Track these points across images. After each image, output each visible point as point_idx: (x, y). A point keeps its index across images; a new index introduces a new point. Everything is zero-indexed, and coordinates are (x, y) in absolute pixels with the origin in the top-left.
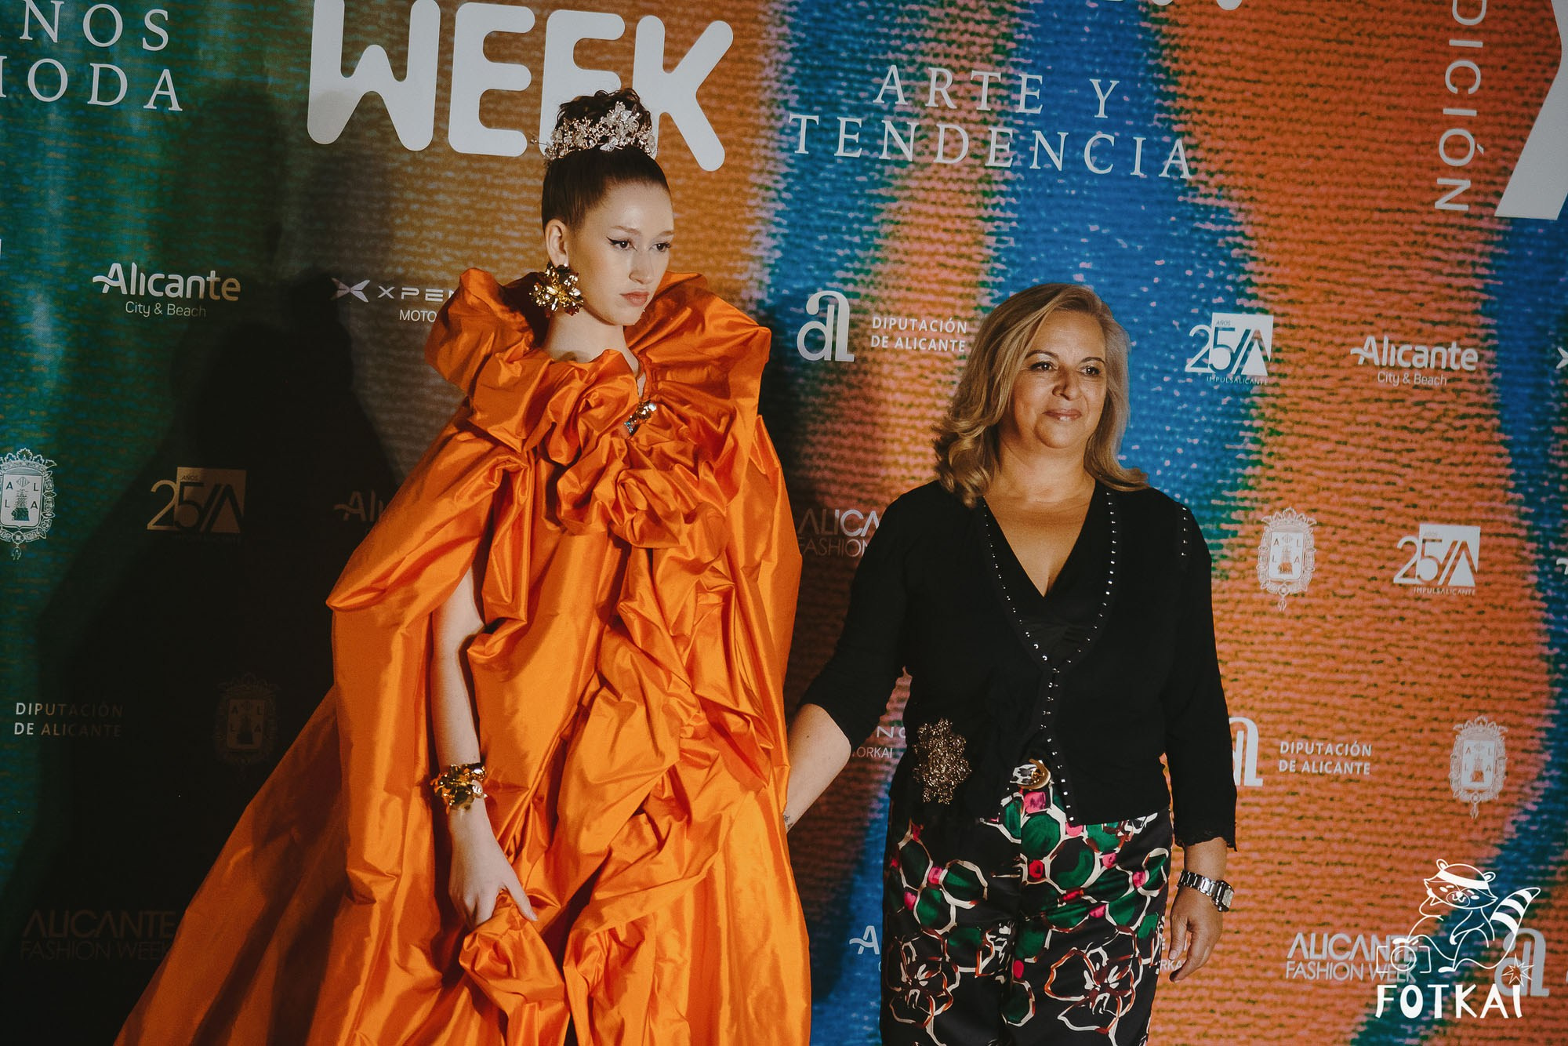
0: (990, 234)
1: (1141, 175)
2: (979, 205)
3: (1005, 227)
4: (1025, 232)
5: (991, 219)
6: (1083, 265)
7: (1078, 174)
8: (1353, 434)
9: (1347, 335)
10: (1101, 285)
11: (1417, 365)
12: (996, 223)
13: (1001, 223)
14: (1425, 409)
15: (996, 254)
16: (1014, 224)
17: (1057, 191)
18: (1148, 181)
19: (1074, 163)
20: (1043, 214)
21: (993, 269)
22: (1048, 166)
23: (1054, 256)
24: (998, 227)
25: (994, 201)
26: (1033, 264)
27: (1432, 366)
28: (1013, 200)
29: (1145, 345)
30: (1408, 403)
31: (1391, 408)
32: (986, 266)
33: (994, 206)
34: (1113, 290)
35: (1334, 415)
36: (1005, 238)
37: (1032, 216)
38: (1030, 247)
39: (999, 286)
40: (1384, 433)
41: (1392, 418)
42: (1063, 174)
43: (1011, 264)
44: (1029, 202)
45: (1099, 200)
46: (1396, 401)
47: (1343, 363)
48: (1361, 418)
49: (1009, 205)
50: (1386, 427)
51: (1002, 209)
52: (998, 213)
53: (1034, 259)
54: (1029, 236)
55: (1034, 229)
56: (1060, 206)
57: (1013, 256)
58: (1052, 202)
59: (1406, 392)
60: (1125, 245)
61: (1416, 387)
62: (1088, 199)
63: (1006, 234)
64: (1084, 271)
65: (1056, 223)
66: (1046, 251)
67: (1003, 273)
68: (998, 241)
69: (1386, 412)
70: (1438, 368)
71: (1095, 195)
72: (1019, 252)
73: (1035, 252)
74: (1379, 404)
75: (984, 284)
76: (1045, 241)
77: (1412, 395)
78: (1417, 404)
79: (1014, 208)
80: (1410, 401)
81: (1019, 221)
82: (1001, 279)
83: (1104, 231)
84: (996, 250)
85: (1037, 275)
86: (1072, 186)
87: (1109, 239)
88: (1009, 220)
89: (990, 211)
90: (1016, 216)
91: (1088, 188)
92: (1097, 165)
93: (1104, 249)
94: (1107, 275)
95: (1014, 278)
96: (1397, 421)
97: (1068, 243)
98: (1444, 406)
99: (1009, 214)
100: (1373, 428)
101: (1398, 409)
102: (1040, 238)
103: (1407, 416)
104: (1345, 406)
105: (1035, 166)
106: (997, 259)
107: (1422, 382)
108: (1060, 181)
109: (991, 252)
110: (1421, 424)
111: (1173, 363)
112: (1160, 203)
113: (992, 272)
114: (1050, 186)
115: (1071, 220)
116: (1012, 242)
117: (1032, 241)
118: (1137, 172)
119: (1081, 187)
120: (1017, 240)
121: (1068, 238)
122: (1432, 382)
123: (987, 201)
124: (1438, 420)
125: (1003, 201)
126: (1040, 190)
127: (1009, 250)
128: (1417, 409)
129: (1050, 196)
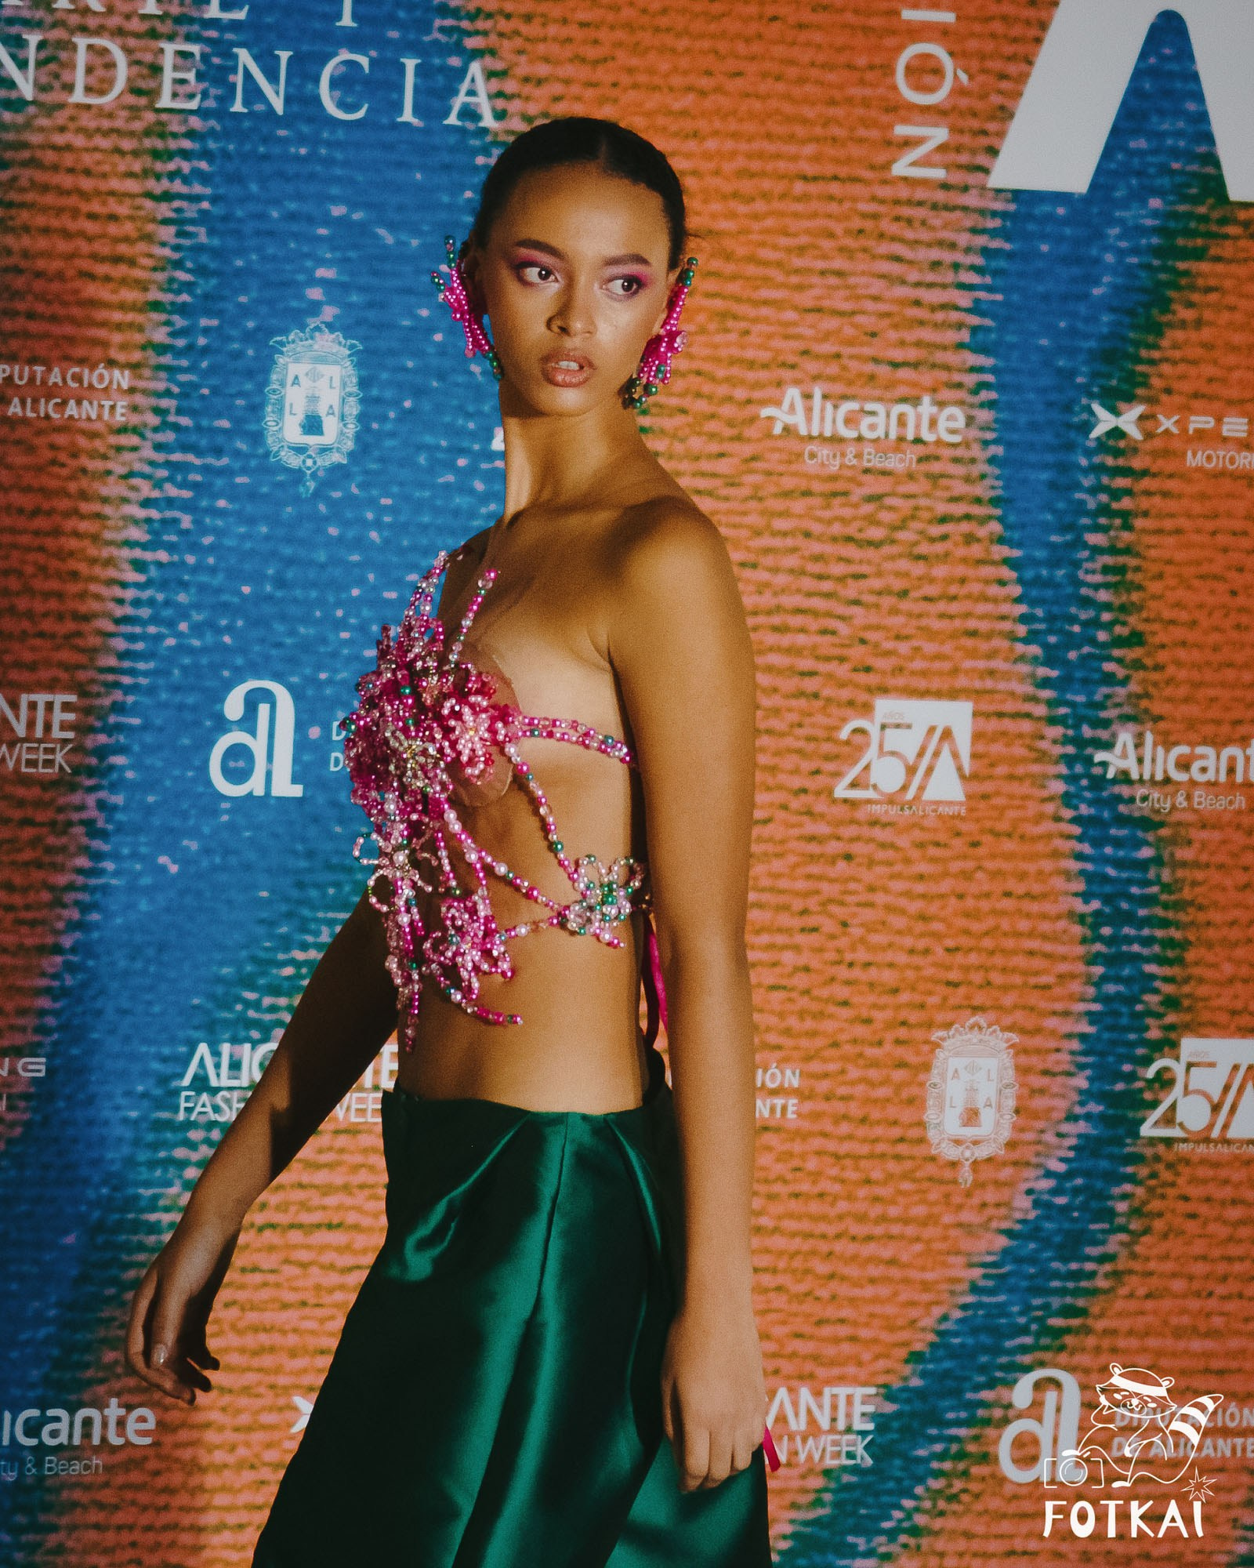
0: (166, 222)
1: (415, 121)
2: (146, 173)
3: (191, 211)
4: (225, 218)
5: (167, 197)
6: (321, 273)
7: (310, 120)
8: (767, 551)
9: (757, 385)
10: (350, 306)
11: (868, 435)
12: (177, 204)
13: (184, 204)
14: (882, 507)
15: (176, 256)
16: (205, 205)
17: (277, 150)
18: (425, 131)
19: (303, 101)
20: (254, 188)
21: (171, 280)
22: (259, 107)
23: (274, 258)
24: (178, 210)
25: (171, 166)
26: (238, 273)
27: (893, 435)
28: (203, 165)
29: (427, 406)
30: (854, 498)
31: (828, 506)
32: (160, 277)
33: (172, 176)
34: (372, 315)
35: (737, 519)
36: (190, 228)
37: (235, 191)
38: (231, 243)
39: (182, 309)
40: (816, 548)
41: (829, 522)
42: (287, 121)
43: (201, 271)
44: (230, 167)
45: (346, 164)
46: (835, 494)
47: (751, 432)
48: (780, 524)
49: (197, 174)
50: (820, 539)
51: (186, 180)
52: (178, 186)
53: (239, 263)
54: (232, 225)
55: (239, 213)
56: (281, 175)
57: (204, 259)
58: (268, 168)
59: (852, 480)
60: (387, 237)
61: (867, 471)
62: (329, 162)
63: (193, 222)
64: (324, 283)
65: (277, 202)
66: (259, 250)
67: (188, 287)
68: (180, 234)
69: (819, 513)
70: (901, 439)
71: (339, 155)
72: (215, 253)
73: (241, 252)
74: (810, 501)
75: (156, 306)
76: (258, 233)
77: (860, 484)
78: (870, 499)
79: (204, 178)
80: (858, 493)
81: (214, 199)
82: (185, 297)
83: (358, 216)
84: (177, 248)
85: (245, 290)
86: (302, 140)
87: (363, 228)
88: (197, 199)
89: (165, 184)
90: (208, 191)
91: (329, 144)
92: (342, 105)
93: (355, 247)
94: (362, 289)
95: (206, 296)
96: (837, 529)
97: (295, 236)
98: (912, 502)
99: (198, 189)
100: (800, 541)
101: (838, 509)
102: (249, 228)
103: (855, 518)
104: (753, 505)
105: (238, 107)
106: (178, 264)
107: (876, 463)
108: (282, 133)
109: (167, 252)
110: (876, 533)
111: (473, 435)
112: (447, 168)
113: (170, 286)
114: (265, 140)
115: (299, 197)
116: (202, 235)
117: (238, 234)
118: (407, 116)
119: (314, 142)
120: (211, 232)
121: (295, 227)
122: (894, 463)
123: (159, 166)
124: (902, 526)
125: (186, 167)
126: (248, 147)
127: (199, 249)
128: (867, 509)
129: (265, 157)
